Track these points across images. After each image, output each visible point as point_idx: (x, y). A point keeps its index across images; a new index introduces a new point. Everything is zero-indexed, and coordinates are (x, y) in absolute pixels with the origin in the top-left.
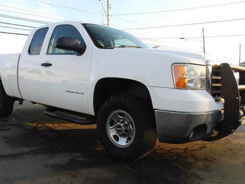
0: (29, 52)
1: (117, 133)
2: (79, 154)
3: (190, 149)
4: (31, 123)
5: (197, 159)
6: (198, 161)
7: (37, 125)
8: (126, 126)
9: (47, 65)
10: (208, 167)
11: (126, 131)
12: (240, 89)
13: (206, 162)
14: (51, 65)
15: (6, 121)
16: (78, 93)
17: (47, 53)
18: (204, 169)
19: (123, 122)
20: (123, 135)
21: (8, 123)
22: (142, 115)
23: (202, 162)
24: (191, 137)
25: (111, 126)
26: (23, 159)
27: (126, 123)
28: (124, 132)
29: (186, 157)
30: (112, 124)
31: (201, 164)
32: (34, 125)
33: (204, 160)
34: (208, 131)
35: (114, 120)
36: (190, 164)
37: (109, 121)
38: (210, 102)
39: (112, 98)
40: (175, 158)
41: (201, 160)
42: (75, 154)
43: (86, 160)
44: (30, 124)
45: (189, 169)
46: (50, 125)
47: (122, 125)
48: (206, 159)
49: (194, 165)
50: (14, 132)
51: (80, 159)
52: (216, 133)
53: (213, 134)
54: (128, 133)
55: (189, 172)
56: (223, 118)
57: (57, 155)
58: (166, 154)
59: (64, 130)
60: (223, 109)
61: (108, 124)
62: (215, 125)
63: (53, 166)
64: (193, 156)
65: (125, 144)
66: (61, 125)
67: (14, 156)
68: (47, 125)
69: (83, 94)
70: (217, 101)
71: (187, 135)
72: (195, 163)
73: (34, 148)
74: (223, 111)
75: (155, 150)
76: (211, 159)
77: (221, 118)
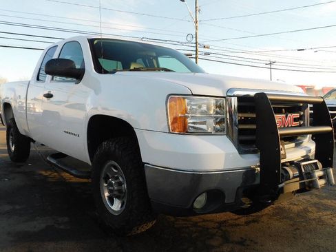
0: (38, 79)
7: (51, 174)
8: (120, 184)
9: (49, 96)
11: (119, 191)
12: (281, 135)
14: (52, 96)
15: (19, 167)
16: (74, 134)
17: (53, 80)
19: (116, 178)
27: (121, 179)
28: (116, 193)
32: (48, 173)
35: (108, 174)
37: (103, 176)
41: (232, 242)
42: (61, 219)
43: (68, 227)
47: (113, 182)
52: (247, 202)
54: (123, 195)
56: (258, 181)
60: (259, 166)
61: (102, 180)
69: (78, 136)
77: (255, 180)
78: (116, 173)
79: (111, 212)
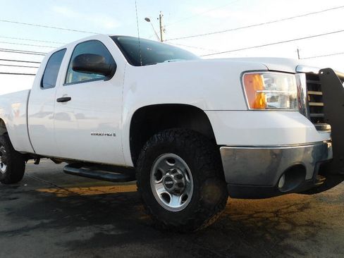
0: (42, 85)
1: (167, 190)
2: (111, 226)
3: (285, 211)
4: (49, 188)
5: (294, 225)
6: (297, 228)
7: (58, 191)
8: (179, 177)
9: (64, 100)
10: (313, 235)
11: (180, 185)
13: (310, 229)
14: (69, 99)
15: (15, 188)
16: (108, 135)
17: (65, 83)
18: (306, 239)
19: (174, 172)
20: (176, 193)
21: (16, 190)
22: (202, 158)
23: (304, 228)
24: (280, 186)
25: (158, 180)
26: (25, 235)
27: (179, 172)
28: (177, 187)
29: (278, 223)
30: (159, 176)
31: (301, 231)
32: (54, 190)
33: (307, 225)
34: (309, 176)
35: (161, 169)
36: (285, 232)
37: (153, 172)
38: (307, 129)
39: (155, 136)
40: (260, 224)
41: (302, 225)
42: (105, 227)
43: (120, 233)
44: (48, 190)
45: (282, 239)
46: (76, 190)
47: (173, 176)
48: (311, 224)
49: (291, 234)
50: (23, 201)
51: (112, 233)
52: (321, 181)
53: (317, 181)
54: (183, 189)
55: (282, 244)
56: (330, 156)
57: (78, 228)
58: (246, 219)
59: (95, 196)
60: (329, 141)
61: (153, 177)
62: (318, 166)
63: (69, 244)
64: (288, 221)
65: (179, 206)
66: (92, 188)
67: (14, 232)
68: (72, 190)
69: (114, 135)
70: (319, 129)
71: (275, 183)
72: (292, 230)
73: (45, 221)
74: (330, 145)
75: (229, 215)
76: (317, 224)
77: (327, 155)
78: (172, 167)
79: (169, 209)
